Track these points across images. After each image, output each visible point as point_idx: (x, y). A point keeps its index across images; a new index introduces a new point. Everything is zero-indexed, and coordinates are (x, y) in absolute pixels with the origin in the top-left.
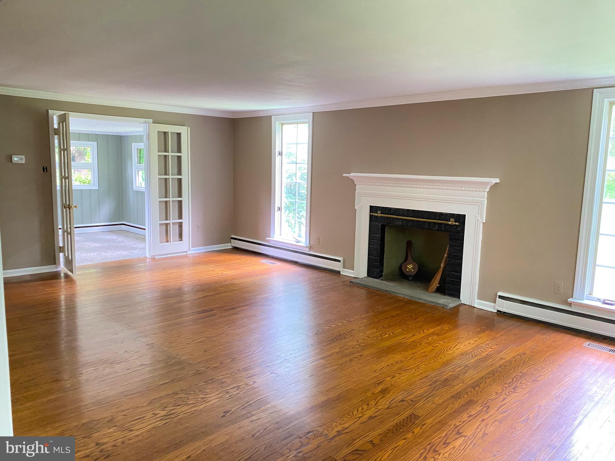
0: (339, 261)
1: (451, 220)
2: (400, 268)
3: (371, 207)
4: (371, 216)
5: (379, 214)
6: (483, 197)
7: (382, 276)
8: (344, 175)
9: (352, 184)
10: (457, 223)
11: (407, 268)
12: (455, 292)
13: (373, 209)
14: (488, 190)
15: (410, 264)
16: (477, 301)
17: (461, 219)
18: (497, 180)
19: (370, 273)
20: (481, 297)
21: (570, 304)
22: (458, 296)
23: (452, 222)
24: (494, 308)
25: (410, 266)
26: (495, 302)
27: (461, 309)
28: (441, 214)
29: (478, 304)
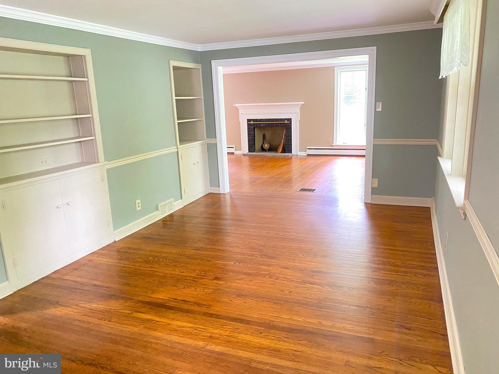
0: (233, 148)
1: (286, 121)
2: (262, 146)
3: (247, 119)
4: (248, 124)
5: (252, 122)
6: (298, 110)
7: (255, 151)
8: (233, 105)
9: (237, 109)
10: (289, 122)
11: (265, 146)
12: (290, 151)
13: (249, 120)
14: (300, 107)
15: (265, 144)
16: (299, 152)
17: (290, 120)
18: (303, 103)
19: (250, 151)
20: (300, 151)
21: (333, 146)
22: (291, 152)
23: (286, 122)
24: (306, 154)
25: (266, 145)
26: (306, 151)
27: (293, 157)
28: (281, 119)
29: (300, 153)
